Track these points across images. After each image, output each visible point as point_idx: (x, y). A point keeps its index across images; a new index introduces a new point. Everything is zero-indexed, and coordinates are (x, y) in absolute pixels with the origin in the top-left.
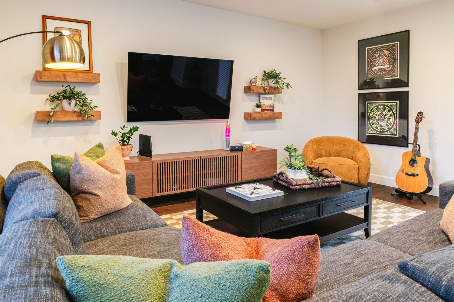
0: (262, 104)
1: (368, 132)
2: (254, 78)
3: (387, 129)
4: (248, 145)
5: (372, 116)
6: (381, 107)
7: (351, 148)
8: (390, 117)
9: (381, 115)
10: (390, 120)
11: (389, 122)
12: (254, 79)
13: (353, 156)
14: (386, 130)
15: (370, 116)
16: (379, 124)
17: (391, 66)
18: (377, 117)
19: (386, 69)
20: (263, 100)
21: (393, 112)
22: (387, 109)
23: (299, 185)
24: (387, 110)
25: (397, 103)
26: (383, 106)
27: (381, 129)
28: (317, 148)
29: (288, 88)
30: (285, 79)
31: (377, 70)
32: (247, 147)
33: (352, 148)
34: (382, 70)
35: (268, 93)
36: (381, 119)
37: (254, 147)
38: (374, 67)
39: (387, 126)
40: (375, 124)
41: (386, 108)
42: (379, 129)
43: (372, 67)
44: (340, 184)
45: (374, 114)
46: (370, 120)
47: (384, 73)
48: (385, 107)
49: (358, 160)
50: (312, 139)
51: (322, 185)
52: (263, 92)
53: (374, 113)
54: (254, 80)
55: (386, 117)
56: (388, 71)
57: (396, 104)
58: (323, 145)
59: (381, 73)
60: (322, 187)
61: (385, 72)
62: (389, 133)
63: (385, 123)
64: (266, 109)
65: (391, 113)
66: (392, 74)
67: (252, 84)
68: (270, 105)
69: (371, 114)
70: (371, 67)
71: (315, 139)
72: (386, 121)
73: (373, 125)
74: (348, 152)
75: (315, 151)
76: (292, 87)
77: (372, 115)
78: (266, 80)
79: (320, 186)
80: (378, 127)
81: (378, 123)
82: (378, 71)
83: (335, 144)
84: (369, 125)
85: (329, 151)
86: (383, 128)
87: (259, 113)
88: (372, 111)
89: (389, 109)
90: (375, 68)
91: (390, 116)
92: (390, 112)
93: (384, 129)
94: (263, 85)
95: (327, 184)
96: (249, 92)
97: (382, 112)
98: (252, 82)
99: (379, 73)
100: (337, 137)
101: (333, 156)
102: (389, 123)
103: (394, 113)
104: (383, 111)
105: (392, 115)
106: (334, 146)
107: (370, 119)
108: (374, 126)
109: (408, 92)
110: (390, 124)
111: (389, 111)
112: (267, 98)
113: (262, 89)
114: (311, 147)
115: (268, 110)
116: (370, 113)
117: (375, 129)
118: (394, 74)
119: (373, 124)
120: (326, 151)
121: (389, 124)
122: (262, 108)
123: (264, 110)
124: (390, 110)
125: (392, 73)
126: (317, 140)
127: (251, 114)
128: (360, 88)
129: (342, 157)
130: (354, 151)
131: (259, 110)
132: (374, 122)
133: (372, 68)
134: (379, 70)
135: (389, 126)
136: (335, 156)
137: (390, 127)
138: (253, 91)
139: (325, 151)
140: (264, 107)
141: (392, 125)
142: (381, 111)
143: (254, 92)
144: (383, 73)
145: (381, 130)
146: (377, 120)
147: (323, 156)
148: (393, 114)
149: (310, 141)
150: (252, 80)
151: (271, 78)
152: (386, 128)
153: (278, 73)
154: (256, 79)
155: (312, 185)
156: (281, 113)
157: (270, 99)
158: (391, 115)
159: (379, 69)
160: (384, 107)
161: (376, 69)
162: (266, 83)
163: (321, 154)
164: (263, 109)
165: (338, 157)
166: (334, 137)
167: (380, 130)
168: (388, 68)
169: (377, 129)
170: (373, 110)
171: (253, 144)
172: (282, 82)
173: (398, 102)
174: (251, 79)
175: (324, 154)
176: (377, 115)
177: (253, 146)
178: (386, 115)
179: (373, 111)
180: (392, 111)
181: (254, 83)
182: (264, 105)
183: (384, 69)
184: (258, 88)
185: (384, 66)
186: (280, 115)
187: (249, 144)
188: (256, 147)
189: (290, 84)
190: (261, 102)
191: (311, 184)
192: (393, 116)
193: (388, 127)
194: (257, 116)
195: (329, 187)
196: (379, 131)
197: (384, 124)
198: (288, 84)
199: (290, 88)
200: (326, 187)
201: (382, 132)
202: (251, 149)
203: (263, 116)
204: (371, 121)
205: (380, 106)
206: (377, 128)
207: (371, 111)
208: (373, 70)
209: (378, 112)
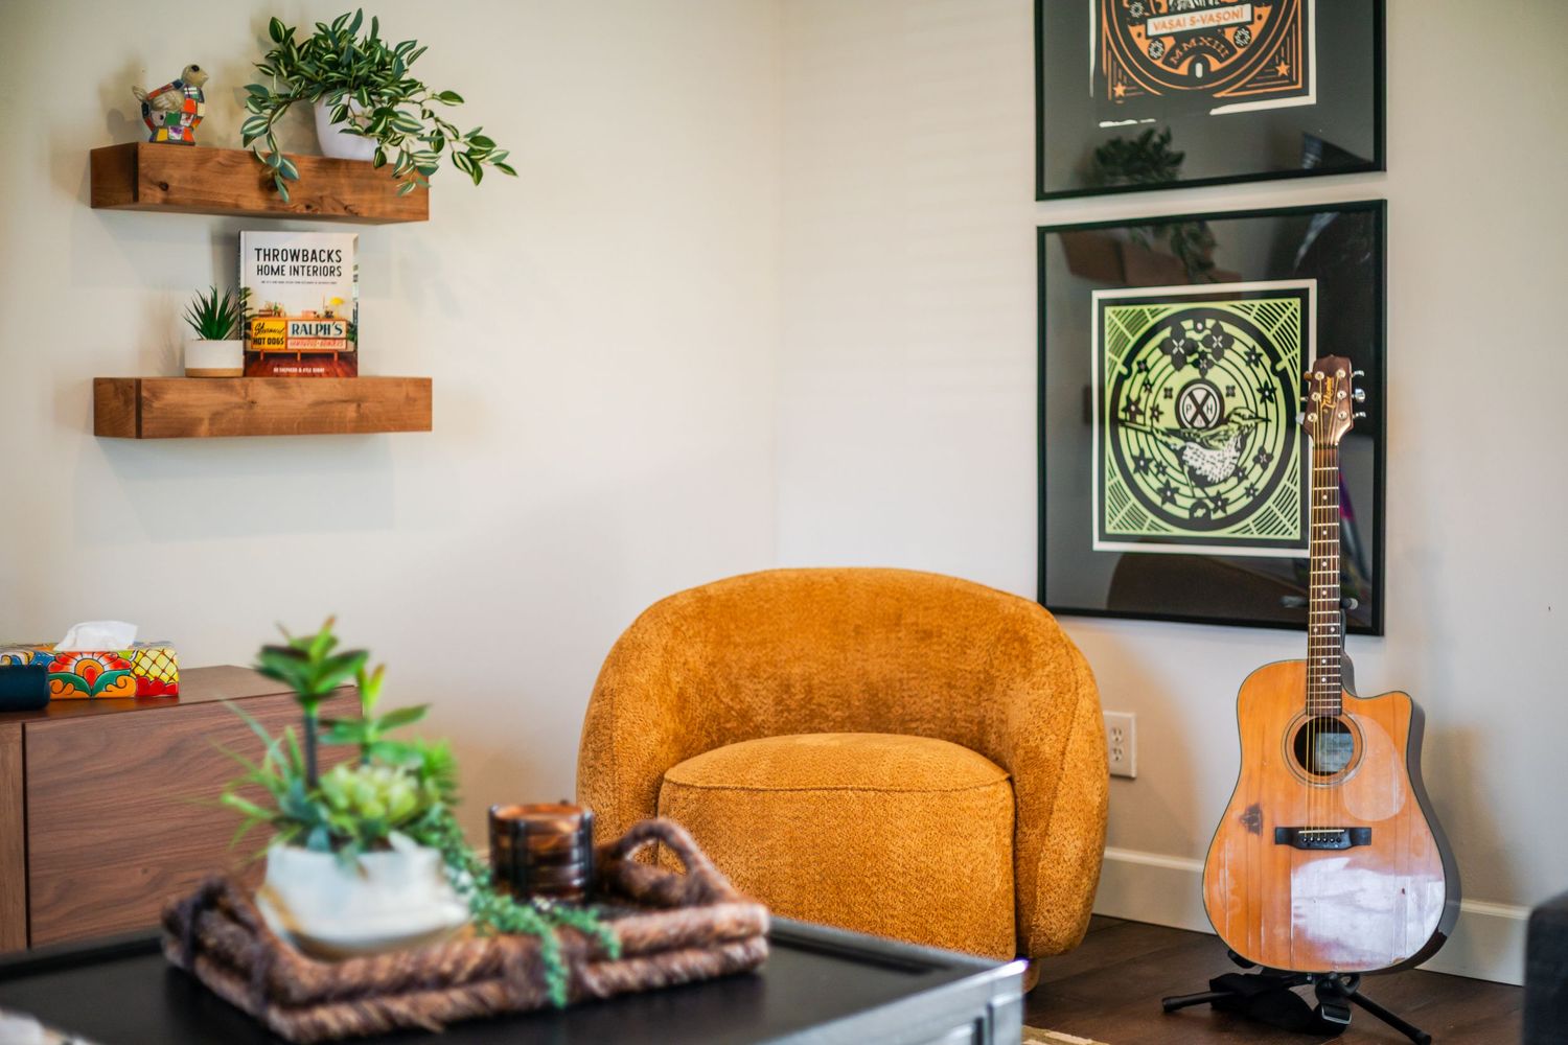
0: (256, 304)
1: (1109, 529)
2: (178, 76)
3: (1238, 499)
4: (103, 661)
5: (1139, 399)
6: (1195, 329)
7: (972, 653)
8: (1261, 408)
9: (1200, 395)
10: (1262, 426)
11: (1255, 442)
12: (177, 85)
13: (981, 723)
14: (1231, 510)
15: (1123, 403)
16: (1182, 463)
17: (1265, 11)
18: (1167, 406)
19: (1229, 35)
20: (260, 270)
21: (1279, 367)
22: (1237, 346)
23: (351, 995)
24: (1235, 356)
25: (1303, 294)
26: (1210, 323)
27: (1199, 504)
28: (712, 664)
29: (478, 175)
30: (449, 96)
31: (1169, 42)
32: (91, 674)
33: (975, 659)
34: (1205, 41)
35: (301, 209)
36: (1199, 422)
37: (155, 672)
38: (1143, 21)
39: (1240, 473)
40: (1159, 465)
41: (1229, 341)
42: (1181, 508)
43: (1134, 22)
44: (755, 963)
45: (1148, 386)
46: (1122, 431)
47: (1215, 65)
48: (1228, 328)
49: (1015, 747)
50: (674, 597)
51: (575, 982)
52: (254, 201)
53: (1152, 377)
54: (176, 96)
55: (1230, 404)
56: (1240, 51)
57: (1296, 302)
58: (763, 643)
59: (1192, 68)
60: (584, 1002)
61: (1221, 60)
62: (1249, 527)
63: (1228, 451)
64: (292, 346)
65: (1263, 377)
66: (1269, 73)
67: (162, 135)
68: (329, 315)
69: (1127, 384)
70: (1126, 19)
71: (702, 596)
72: (1232, 441)
73: (1146, 469)
74: (950, 686)
75: (691, 691)
76: (509, 170)
77: (1134, 397)
78: (286, 100)
79: (558, 992)
80: (1176, 490)
81: (1179, 453)
82: (1172, 53)
83: (857, 629)
84: (1113, 474)
85: (809, 690)
86: (1212, 491)
87: (219, 380)
88: (1135, 367)
89: (1251, 342)
90: (1155, 26)
91: (1258, 396)
92: (1260, 371)
93: (1221, 502)
94: (261, 146)
95: (632, 973)
96: (131, 196)
97: (1203, 372)
98: (155, 116)
99: (1183, 70)
100: (871, 572)
101: (839, 726)
102: (1255, 452)
103: (1283, 376)
104: (1211, 364)
105: (1273, 390)
106: (843, 649)
107: (1123, 423)
108: (1151, 478)
109: (1375, 211)
110: (1256, 460)
111: (1253, 359)
112: (295, 255)
113: (248, 174)
114: (655, 660)
115: (309, 358)
116: (1121, 379)
117: (1157, 500)
118: (1283, 69)
119: (1143, 465)
120: (787, 688)
121: (1249, 464)
122: (257, 341)
123: (271, 356)
124: (1259, 350)
125: (1273, 64)
126: (710, 598)
127: (144, 394)
128: (1048, 189)
129: (906, 732)
130: (990, 680)
131: (226, 355)
132: (1154, 450)
133: (1134, 30)
134: (1178, 45)
135: (1253, 478)
136: (851, 724)
137: (1260, 486)
138: (165, 187)
139: (772, 684)
140: (273, 335)
141: (1273, 466)
142: (1196, 364)
143: (176, 196)
144: (1206, 65)
145: (1200, 513)
146: (1170, 432)
147: (757, 732)
148: (1276, 382)
149: (656, 612)
150: (163, 101)
151: (328, 88)
152: (1232, 496)
153: (389, 40)
154: (193, 91)
155: (490, 990)
156: (425, 385)
157: (323, 264)
158: (1266, 393)
159: (1181, 37)
160: (1217, 330)
161: (1156, 38)
162: (284, 130)
163: (744, 716)
164: (266, 347)
165: (879, 730)
166: (850, 571)
167: (1193, 510)
168: (1242, 26)
169: (1174, 502)
170: (1140, 357)
171: (150, 646)
172: (429, 126)
173: (1311, 285)
174: (151, 86)
175: (764, 708)
176: (1168, 393)
177: (145, 663)
178: (1231, 392)
179: (1144, 368)
180: (1275, 358)
181: (172, 121)
182: (274, 312)
183: (1216, 33)
184: (210, 165)
185: (1214, 12)
186: (410, 400)
187: (113, 647)
188: (171, 670)
189: (491, 144)
190: (245, 292)
191: (477, 976)
192: (1280, 394)
193: (1246, 484)
194: (202, 401)
195: (647, 992)
196: (1185, 515)
197: (1216, 461)
198: (475, 139)
199: (497, 170)
200: (622, 996)
201: (1206, 523)
202: (132, 688)
203: (257, 409)
204: (1131, 442)
205: (1188, 324)
206: (1169, 494)
207: (1127, 363)
208: (1143, 45)
209: (1178, 368)
